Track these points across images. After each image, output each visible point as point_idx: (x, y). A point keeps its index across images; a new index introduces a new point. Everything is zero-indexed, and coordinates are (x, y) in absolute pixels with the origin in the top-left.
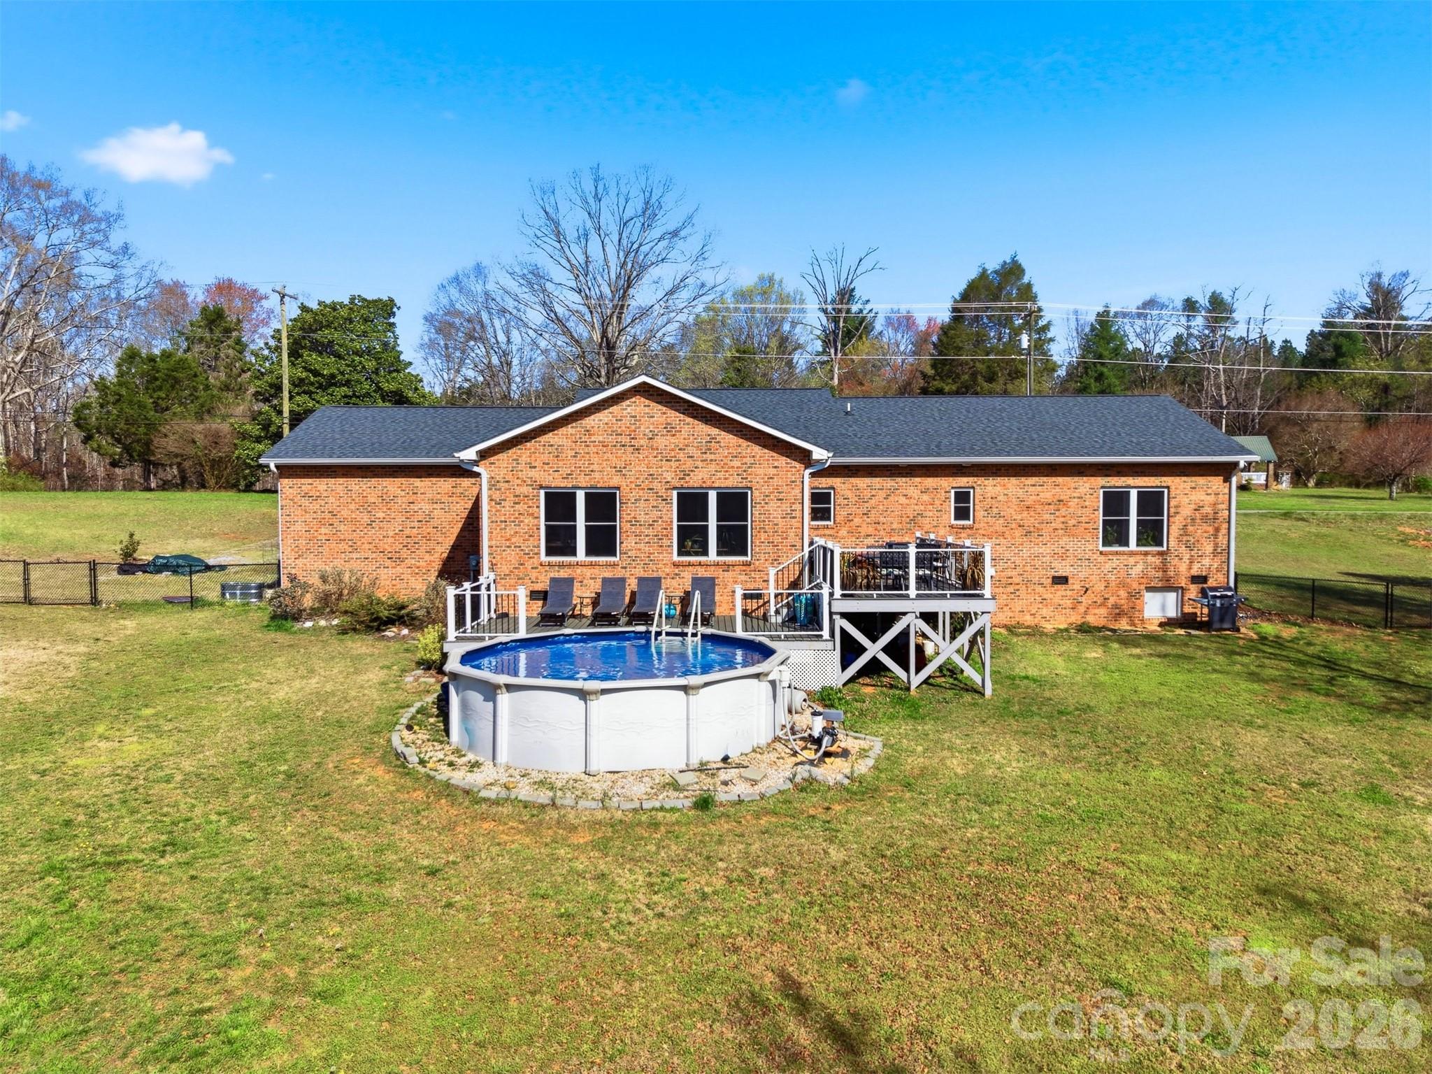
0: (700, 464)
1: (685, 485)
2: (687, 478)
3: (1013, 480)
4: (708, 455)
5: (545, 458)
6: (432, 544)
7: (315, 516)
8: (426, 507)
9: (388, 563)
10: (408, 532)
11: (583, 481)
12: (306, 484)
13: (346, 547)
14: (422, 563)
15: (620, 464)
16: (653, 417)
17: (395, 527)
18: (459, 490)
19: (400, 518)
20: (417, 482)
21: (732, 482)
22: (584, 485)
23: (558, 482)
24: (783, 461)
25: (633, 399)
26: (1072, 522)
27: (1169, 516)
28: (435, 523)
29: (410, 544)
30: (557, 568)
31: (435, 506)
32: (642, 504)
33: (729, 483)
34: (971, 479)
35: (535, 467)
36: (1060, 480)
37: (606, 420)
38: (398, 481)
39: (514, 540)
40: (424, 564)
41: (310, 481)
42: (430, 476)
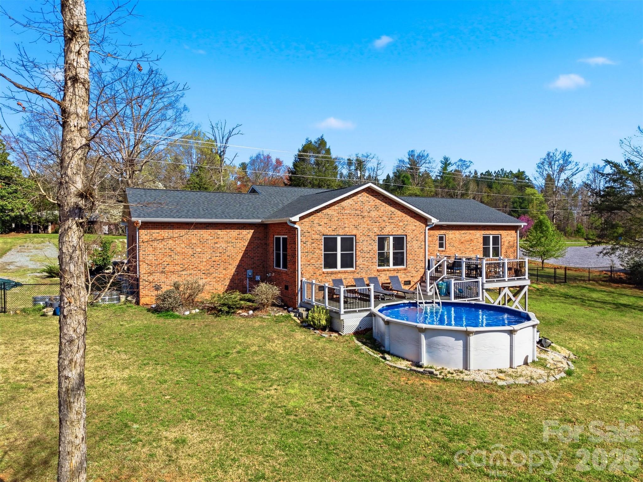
0: (387, 224)
1: (382, 234)
2: (383, 230)
3: (457, 232)
4: (391, 220)
5: (325, 221)
6: (227, 265)
7: (160, 251)
8: (224, 245)
9: (203, 276)
10: (213, 259)
11: (341, 232)
12: (156, 233)
13: (179, 268)
14: (221, 276)
15: (357, 224)
16: (370, 202)
17: (207, 256)
18: (241, 236)
19: (210, 251)
20: (219, 232)
21: (400, 232)
22: (341, 234)
23: (330, 232)
24: (418, 223)
25: (362, 194)
26: (475, 248)
27: (501, 245)
28: (228, 253)
29: (215, 264)
30: (330, 274)
31: (228, 245)
32: (365, 243)
33: (399, 233)
34: (445, 231)
35: (321, 225)
36: (471, 232)
37: (351, 203)
38: (209, 231)
39: (312, 261)
40: (222, 276)
41: (158, 231)
42: (226, 228)
